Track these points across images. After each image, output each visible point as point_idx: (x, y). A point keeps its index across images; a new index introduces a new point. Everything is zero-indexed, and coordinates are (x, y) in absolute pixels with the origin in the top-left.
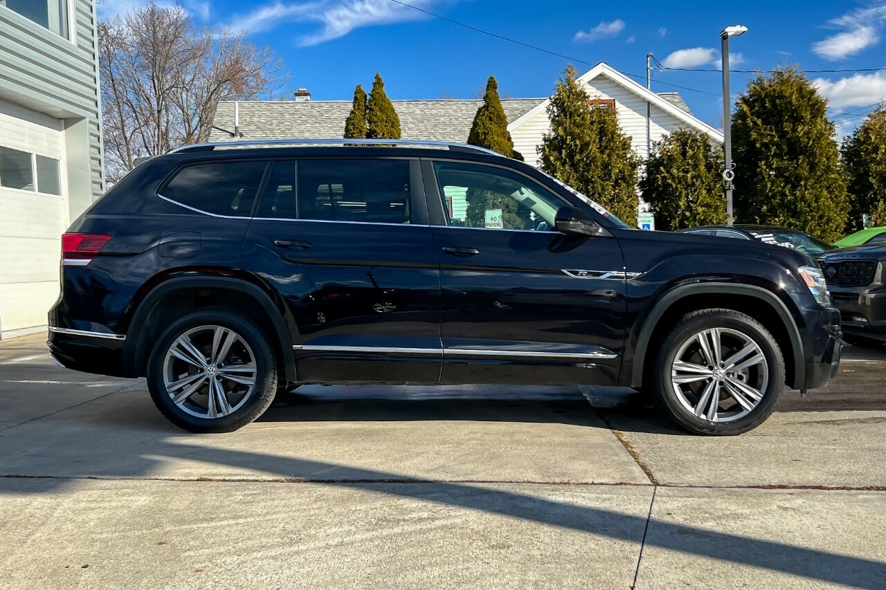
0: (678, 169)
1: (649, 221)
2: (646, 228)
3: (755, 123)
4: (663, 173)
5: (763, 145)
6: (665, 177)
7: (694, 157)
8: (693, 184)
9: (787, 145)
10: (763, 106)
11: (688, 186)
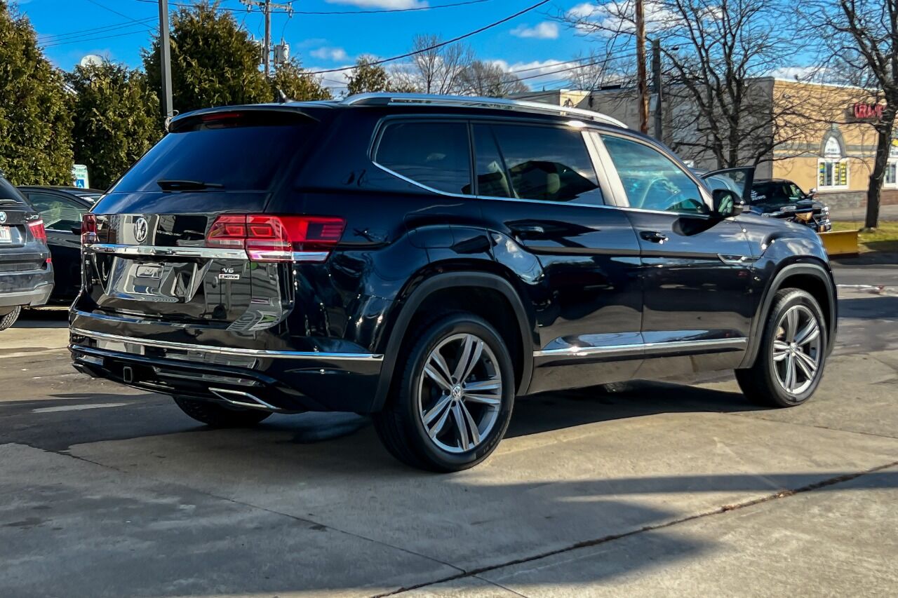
0: (114, 112)
1: (83, 176)
2: (80, 184)
3: (189, 65)
4: (98, 116)
5: (203, 90)
6: (100, 120)
7: (130, 97)
8: (135, 132)
9: (230, 94)
10: (196, 42)
11: (128, 134)
